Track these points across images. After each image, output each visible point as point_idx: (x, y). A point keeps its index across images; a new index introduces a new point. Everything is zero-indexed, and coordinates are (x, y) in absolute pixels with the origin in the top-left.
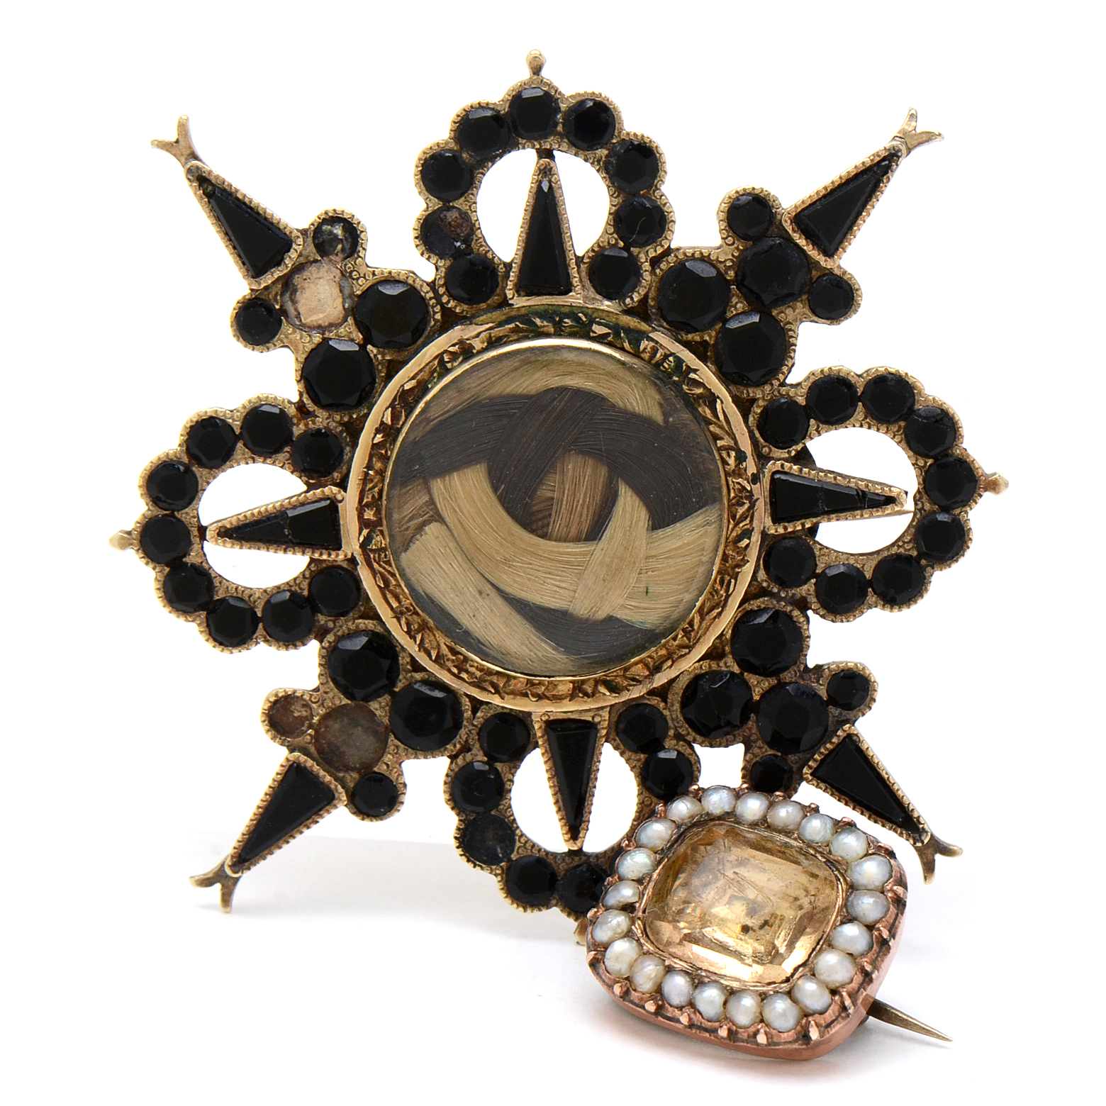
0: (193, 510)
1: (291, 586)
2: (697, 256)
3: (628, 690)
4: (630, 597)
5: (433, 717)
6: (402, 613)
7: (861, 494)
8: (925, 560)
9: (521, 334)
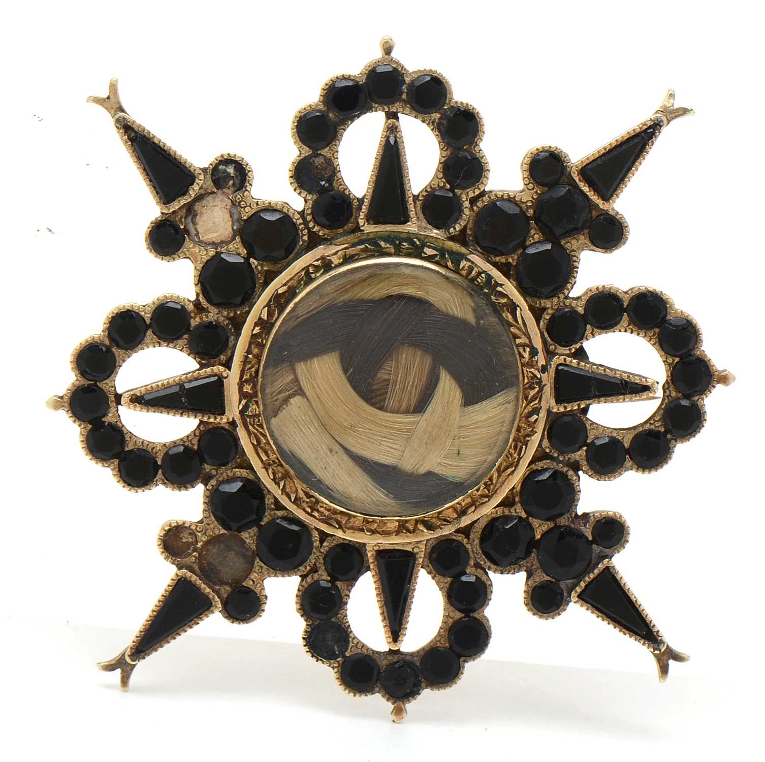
0: (111, 381)
1: (184, 442)
2: (505, 196)
3: (441, 529)
4: (445, 457)
5: (291, 545)
6: (269, 465)
7: (624, 383)
8: (670, 434)
9: (369, 253)
